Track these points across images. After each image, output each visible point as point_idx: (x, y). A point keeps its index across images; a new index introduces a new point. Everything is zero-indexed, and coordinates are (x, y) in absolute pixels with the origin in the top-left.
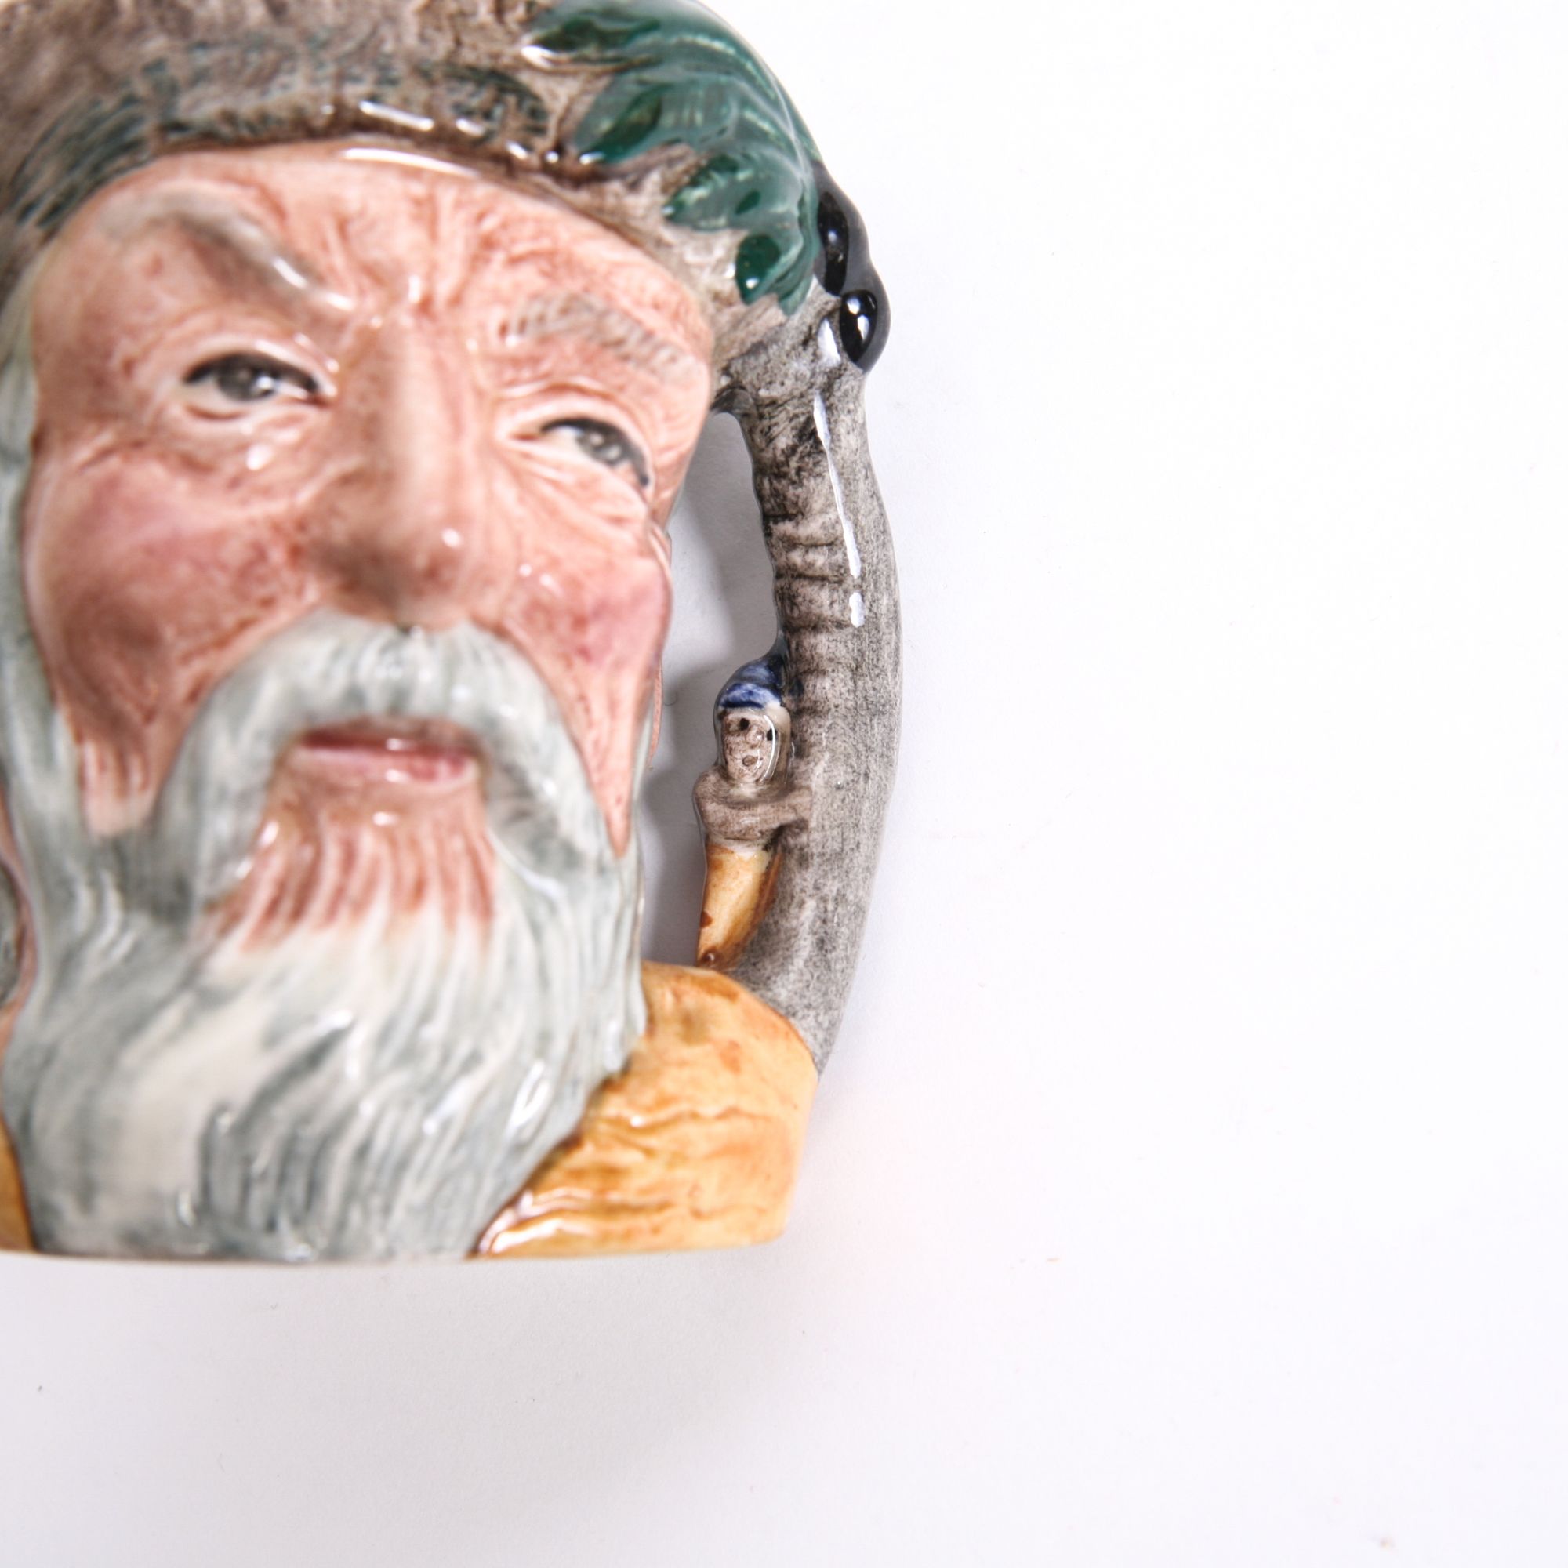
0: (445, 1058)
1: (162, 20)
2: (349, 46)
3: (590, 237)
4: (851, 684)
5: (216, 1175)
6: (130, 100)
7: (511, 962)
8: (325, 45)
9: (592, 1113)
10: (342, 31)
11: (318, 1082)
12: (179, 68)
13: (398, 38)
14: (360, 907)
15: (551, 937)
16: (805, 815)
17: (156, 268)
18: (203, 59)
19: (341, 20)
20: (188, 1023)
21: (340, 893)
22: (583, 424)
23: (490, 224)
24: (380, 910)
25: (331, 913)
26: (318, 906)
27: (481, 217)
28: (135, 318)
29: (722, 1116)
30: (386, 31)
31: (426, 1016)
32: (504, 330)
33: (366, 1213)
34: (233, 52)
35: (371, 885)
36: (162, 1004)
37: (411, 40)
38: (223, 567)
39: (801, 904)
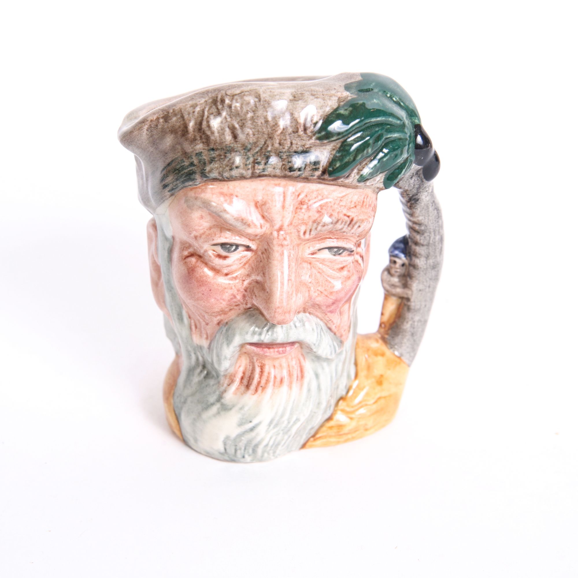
0: (289, 423)
1: (201, 137)
2: (257, 149)
3: (334, 191)
4: (425, 262)
5: (227, 447)
6: (192, 164)
7: (309, 390)
8: (249, 150)
9: (336, 409)
10: (255, 144)
11: (253, 434)
12: (205, 157)
13: (273, 145)
14: (264, 388)
15: (322, 377)
16: (410, 297)
17: (202, 217)
18: (214, 154)
19: (255, 140)
20: (218, 413)
21: (259, 383)
22: (330, 248)
23: (301, 197)
24: (270, 389)
25: (256, 390)
26: (253, 387)
27: (298, 195)
28: (197, 228)
29: (375, 402)
30: (269, 142)
31: (282, 416)
32: (305, 233)
33: (268, 454)
34: (222, 153)
35: (267, 381)
36: (213, 404)
37: (277, 145)
38: (224, 300)
39: (407, 322)
